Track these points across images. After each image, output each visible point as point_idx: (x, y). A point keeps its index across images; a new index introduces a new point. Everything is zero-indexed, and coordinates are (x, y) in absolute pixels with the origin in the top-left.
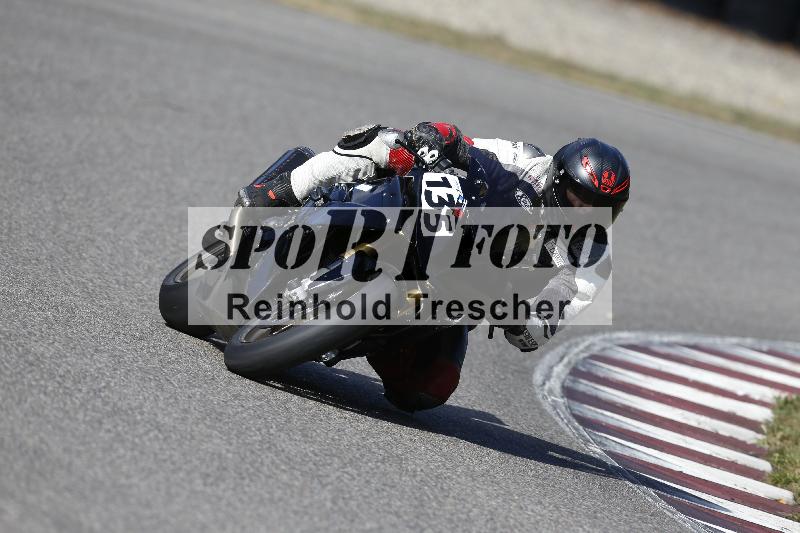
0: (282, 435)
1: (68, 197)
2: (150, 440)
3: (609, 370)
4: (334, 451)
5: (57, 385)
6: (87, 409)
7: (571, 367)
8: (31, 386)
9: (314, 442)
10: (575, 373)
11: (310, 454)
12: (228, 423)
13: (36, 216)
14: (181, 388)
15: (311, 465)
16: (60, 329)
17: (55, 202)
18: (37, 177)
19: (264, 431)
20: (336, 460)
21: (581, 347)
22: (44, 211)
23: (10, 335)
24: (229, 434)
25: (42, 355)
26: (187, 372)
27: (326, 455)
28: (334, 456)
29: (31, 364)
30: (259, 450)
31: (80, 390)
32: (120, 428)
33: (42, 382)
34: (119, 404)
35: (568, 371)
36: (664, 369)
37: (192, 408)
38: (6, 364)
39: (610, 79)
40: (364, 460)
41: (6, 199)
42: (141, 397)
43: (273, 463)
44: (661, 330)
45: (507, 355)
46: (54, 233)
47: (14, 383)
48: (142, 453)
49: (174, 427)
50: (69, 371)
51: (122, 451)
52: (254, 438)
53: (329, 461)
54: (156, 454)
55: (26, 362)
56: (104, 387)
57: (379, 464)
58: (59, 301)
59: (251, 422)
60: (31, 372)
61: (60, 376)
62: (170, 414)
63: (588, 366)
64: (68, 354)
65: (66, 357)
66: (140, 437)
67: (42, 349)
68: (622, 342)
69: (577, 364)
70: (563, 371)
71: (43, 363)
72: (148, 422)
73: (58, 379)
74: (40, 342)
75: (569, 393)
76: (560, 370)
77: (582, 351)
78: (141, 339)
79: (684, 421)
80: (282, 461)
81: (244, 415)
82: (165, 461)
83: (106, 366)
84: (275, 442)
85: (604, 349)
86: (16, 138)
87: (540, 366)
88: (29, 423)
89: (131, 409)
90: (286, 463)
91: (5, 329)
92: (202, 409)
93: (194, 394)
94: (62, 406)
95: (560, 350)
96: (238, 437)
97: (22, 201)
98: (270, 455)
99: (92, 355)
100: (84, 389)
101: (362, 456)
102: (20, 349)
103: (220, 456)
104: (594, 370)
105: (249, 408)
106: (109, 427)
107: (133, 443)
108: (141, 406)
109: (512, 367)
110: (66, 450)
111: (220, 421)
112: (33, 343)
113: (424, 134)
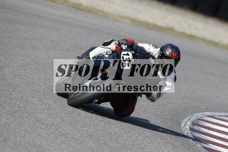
0: (110, 141)
1: (49, 73)
2: (72, 143)
3: (203, 123)
4: (124, 146)
5: (45, 127)
6: (54, 134)
7: (192, 122)
8: (38, 127)
9: (119, 143)
10: (193, 124)
11: (118, 147)
12: (94, 138)
13: (40, 79)
14: (81, 128)
15: (118, 150)
16: (46, 111)
17: (45, 75)
18: (40, 68)
19: (104, 140)
20: (125, 148)
21: (195, 116)
22: (42, 77)
23: (32, 113)
24: (94, 141)
25: (41, 118)
26: (82, 123)
27: (122, 147)
28: (125, 147)
29: (38, 121)
30: (103, 145)
31: (52, 128)
32: (63, 139)
33: (41, 126)
34: (63, 132)
35: (191, 123)
36: (219, 123)
37: (84, 133)
38: (31, 121)
39: (204, 40)
40: (133, 148)
41: (31, 74)
42: (69, 130)
43: (107, 149)
44: (218, 112)
45: (174, 118)
46: (45, 84)
47: (33, 126)
48: (70, 146)
49: (79, 139)
50: (49, 123)
51: (64, 146)
52: (102, 142)
53: (123, 149)
54: (73, 147)
55: (37, 120)
56: (59, 128)
57: (137, 150)
58: (46, 103)
59: (101, 137)
60: (38, 123)
61: (46, 124)
62: (77, 135)
63: (197, 122)
64: (49, 118)
65: (48, 119)
66: (69, 142)
67: (41, 116)
68: (207, 115)
69: (194, 121)
70: (190, 123)
71: (42, 120)
72: (71, 137)
73: (46, 125)
74: (41, 115)
75: (192, 130)
76: (189, 123)
77: (195, 118)
78: (69, 114)
79: (224, 138)
80: (109, 148)
81: (99, 135)
82: (76, 148)
83: (60, 121)
84: (108, 143)
85: (201, 117)
86: (34, 57)
87: (183, 122)
88: (37, 137)
89: (67, 134)
90: (111, 149)
91: (31, 111)
92: (87, 134)
93: (85, 130)
94: (47, 132)
95: (189, 117)
96: (97, 142)
97: (36, 75)
98: (106, 147)
99: (56, 118)
100: (53, 128)
101: (132, 147)
102: (35, 116)
103: (92, 147)
104: (199, 123)
105: (100, 134)
106: (60, 139)
107: (67, 143)
108: (69, 133)
109: (175, 122)
110: (48, 145)
111: (92, 137)
112: (39, 115)
113: (123, 41)
